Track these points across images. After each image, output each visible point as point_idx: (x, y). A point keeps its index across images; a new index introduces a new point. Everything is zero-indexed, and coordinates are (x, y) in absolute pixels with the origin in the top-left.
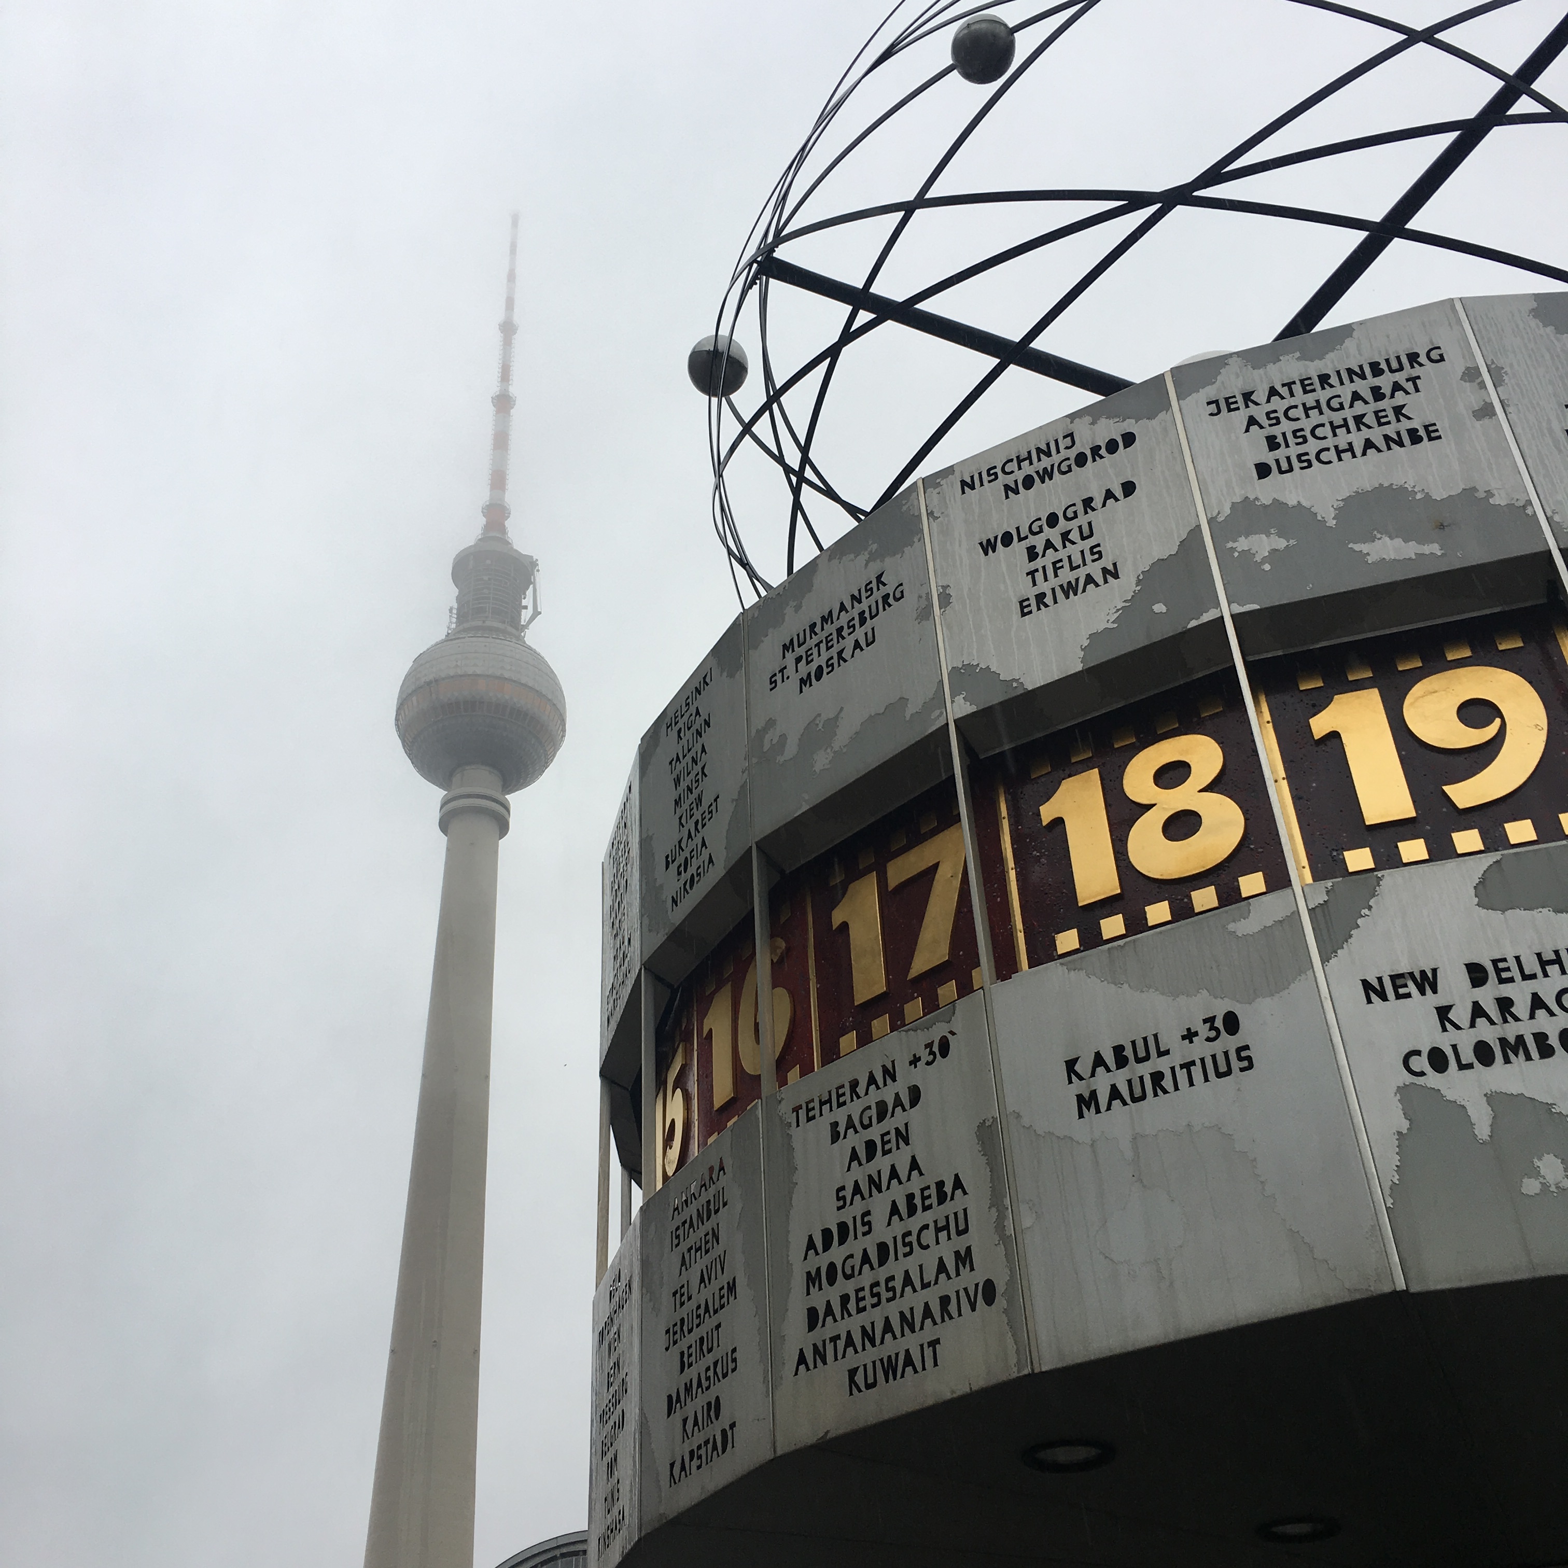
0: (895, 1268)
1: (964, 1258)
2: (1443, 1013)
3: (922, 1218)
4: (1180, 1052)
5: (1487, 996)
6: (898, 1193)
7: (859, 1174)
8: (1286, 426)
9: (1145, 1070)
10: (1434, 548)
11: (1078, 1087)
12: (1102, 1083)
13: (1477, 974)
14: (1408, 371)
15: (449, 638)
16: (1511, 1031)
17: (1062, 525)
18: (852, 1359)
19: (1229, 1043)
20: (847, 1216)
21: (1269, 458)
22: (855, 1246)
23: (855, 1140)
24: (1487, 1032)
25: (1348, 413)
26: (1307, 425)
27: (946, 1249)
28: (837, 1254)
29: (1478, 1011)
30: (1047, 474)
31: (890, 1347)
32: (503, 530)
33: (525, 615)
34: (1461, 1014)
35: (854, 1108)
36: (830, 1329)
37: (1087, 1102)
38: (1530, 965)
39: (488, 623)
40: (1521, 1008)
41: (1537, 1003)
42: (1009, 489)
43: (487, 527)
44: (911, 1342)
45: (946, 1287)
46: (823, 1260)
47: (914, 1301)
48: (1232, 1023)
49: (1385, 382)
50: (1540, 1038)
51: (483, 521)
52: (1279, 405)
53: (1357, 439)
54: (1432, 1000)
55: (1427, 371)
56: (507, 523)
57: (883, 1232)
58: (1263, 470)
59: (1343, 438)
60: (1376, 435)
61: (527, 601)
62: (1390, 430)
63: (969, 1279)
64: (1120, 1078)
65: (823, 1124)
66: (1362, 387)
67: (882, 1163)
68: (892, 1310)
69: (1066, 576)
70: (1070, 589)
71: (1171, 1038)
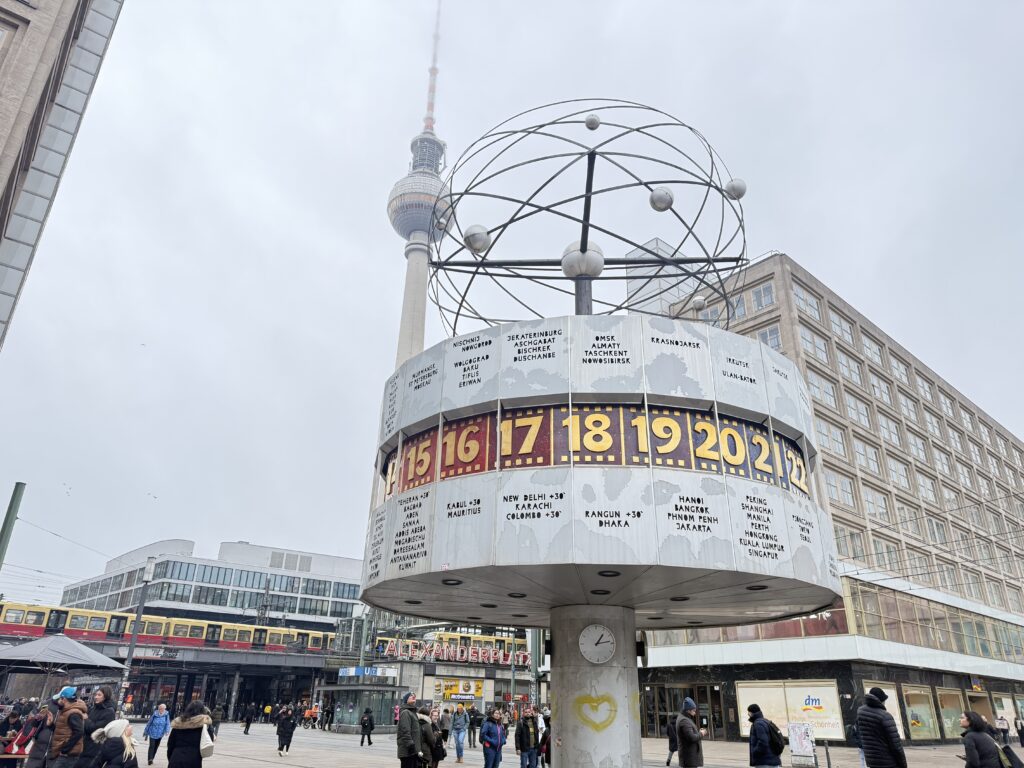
0: (411, 544)
1: (423, 545)
2: (517, 506)
3: (417, 534)
4: (469, 506)
5: (526, 503)
6: (413, 527)
7: (408, 520)
8: (524, 347)
9: (461, 509)
10: (546, 388)
11: (449, 511)
12: (454, 510)
13: (526, 498)
14: (553, 336)
15: (410, 176)
16: (528, 511)
17: (472, 364)
18: (401, 563)
19: (477, 506)
20: (405, 530)
21: (517, 356)
22: (405, 537)
23: (408, 512)
24: (524, 511)
25: (537, 346)
26: (528, 347)
27: (420, 542)
28: (401, 538)
29: (524, 506)
30: (472, 347)
31: (407, 561)
32: (432, 129)
33: (441, 167)
34: (520, 507)
35: (409, 504)
36: (398, 554)
37: (450, 514)
38: (537, 497)
39: (426, 170)
40: (532, 507)
41: (535, 506)
42: (464, 349)
43: (427, 127)
44: (411, 561)
45: (419, 550)
46: (398, 539)
47: (413, 552)
48: (479, 502)
49: (547, 338)
50: (534, 514)
51: (423, 125)
52: (523, 340)
53: (537, 353)
54: (516, 502)
55: (556, 336)
56: (434, 126)
57: (411, 535)
58: (515, 359)
59: (534, 354)
60: (542, 353)
61: (442, 161)
62: (545, 353)
63: (423, 550)
64: (457, 510)
65: (402, 507)
66: (542, 338)
67: (412, 519)
68: (409, 553)
69: (470, 378)
70: (470, 382)
71: (468, 504)
